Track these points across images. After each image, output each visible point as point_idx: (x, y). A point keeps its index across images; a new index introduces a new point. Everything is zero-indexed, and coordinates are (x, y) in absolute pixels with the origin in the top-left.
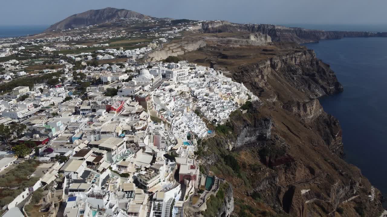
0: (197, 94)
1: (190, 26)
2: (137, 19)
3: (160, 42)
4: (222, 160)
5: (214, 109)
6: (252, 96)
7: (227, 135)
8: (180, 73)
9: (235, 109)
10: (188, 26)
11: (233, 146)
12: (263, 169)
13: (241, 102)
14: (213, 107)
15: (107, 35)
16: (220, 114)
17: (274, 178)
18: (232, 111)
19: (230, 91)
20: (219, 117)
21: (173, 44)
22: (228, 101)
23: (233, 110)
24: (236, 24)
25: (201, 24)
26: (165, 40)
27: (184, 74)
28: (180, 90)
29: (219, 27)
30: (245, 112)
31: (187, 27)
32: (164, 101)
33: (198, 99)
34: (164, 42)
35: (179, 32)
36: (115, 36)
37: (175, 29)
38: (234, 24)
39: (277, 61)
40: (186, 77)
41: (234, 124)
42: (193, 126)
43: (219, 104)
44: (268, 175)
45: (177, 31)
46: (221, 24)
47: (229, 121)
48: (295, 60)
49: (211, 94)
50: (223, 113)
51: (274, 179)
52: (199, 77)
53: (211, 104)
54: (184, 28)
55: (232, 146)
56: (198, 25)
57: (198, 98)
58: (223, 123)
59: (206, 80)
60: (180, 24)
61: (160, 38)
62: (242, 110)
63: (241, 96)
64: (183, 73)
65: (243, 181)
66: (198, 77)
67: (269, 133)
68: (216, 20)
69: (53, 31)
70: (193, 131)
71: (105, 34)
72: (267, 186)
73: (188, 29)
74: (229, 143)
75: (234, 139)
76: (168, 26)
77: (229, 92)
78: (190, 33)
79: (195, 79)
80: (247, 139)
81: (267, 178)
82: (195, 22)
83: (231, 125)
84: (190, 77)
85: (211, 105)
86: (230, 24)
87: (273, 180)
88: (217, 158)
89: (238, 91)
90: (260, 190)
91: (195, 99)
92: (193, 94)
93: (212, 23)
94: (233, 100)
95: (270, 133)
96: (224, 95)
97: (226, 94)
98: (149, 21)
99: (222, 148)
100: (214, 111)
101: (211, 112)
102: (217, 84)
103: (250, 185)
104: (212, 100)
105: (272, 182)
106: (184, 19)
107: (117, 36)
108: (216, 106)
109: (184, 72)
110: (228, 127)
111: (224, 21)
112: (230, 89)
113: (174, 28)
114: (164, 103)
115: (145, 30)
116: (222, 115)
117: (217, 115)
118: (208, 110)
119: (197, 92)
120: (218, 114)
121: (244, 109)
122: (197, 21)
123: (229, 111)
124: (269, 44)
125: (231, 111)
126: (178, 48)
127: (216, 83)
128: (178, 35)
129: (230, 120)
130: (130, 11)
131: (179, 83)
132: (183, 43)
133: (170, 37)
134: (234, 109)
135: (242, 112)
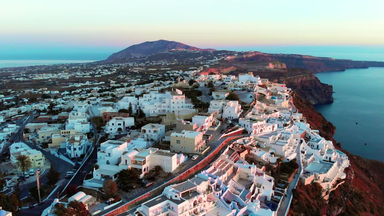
1: (228, 55)
2: (185, 50)
3: (205, 68)
10: (226, 56)
15: (163, 63)
21: (214, 69)
24: (269, 54)
25: (237, 54)
26: (208, 66)
29: (253, 56)
34: (207, 68)
35: (218, 61)
36: (170, 64)
37: (215, 59)
39: (283, 79)
45: (217, 59)
46: (254, 54)
48: (297, 80)
54: (223, 58)
56: (234, 55)
60: (220, 55)
61: (204, 65)
68: (251, 51)
71: (162, 62)
73: (226, 58)
78: (227, 61)
82: (232, 53)
93: (247, 53)
98: (194, 52)
106: (224, 50)
107: (172, 63)
113: (215, 57)
115: (192, 59)
122: (234, 52)
124: (284, 69)
126: (217, 71)
128: (217, 63)
132: (220, 69)
133: (211, 64)
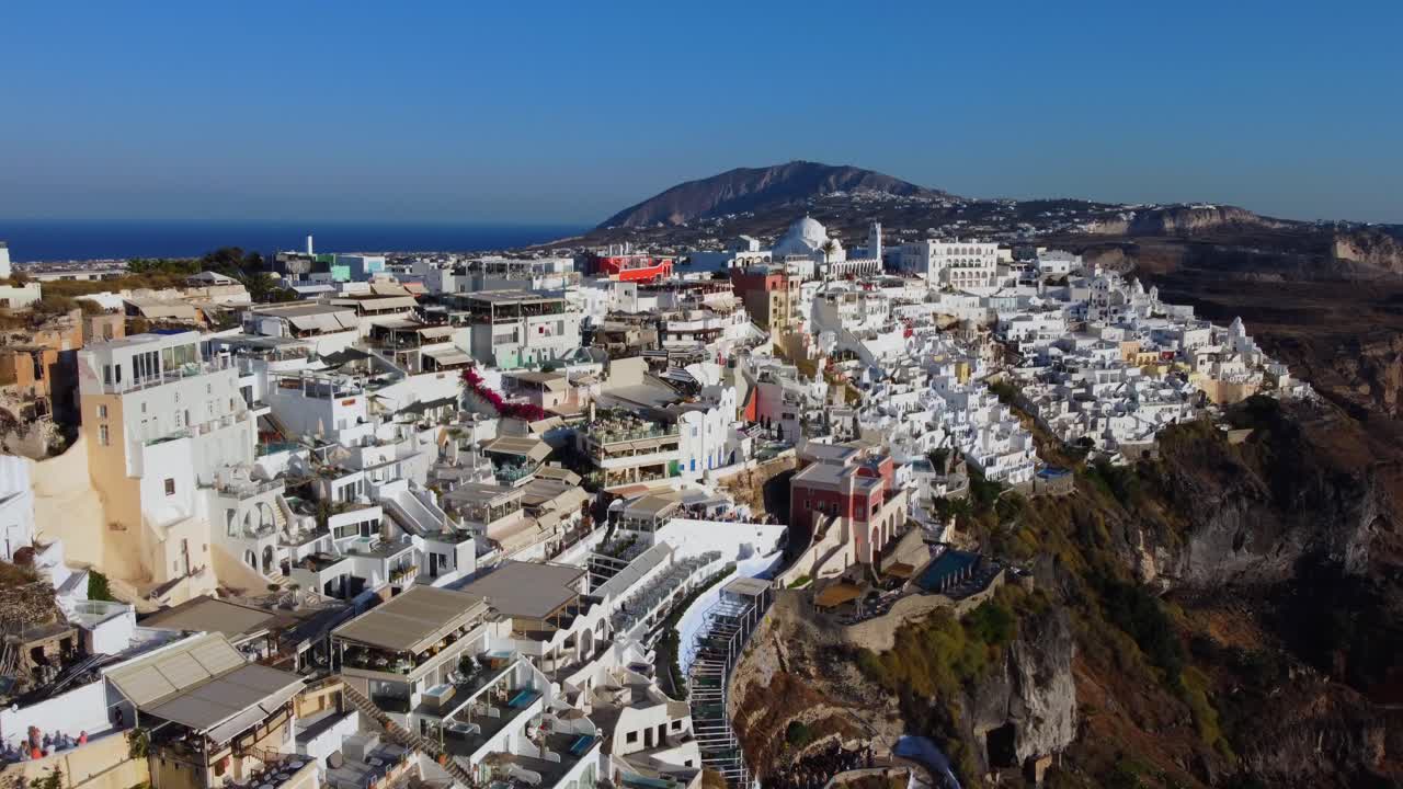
0: (1023, 338)
1: (1087, 219)
2: (890, 196)
4: (1091, 596)
5: (1088, 397)
6: (1285, 380)
7: (1136, 512)
8: (960, 257)
9: (1190, 416)
10: (1077, 220)
11: (1162, 564)
12: (1299, 676)
13: (1224, 396)
14: (1083, 391)
16: (1113, 420)
17: (1357, 729)
18: (1174, 420)
19: (1176, 343)
20: (1107, 435)
22: (1162, 381)
23: (1177, 415)
24: (1282, 221)
25: (1133, 213)
27: (979, 266)
28: (945, 312)
29: (1209, 229)
30: (1237, 437)
31: (1074, 222)
32: (859, 322)
33: (1022, 354)
38: (1273, 221)
40: (985, 275)
41: (1178, 477)
42: (970, 431)
43: (1112, 381)
44: (1322, 711)
46: (1216, 220)
47: (1155, 456)
49: (1082, 343)
50: (1128, 421)
51: (1358, 738)
52: (1041, 283)
53: (1075, 377)
54: (1061, 226)
55: (1157, 566)
56: (1119, 219)
57: (1021, 350)
58: (1124, 462)
59: (1073, 298)
60: (1049, 214)
62: (1225, 428)
63: (1225, 367)
64: (974, 257)
65: (1185, 708)
66: (1037, 285)
67: (1358, 546)
68: (1199, 204)
69: (609, 228)
70: (966, 449)
72: (1316, 764)
73: (1079, 229)
74: (1141, 548)
75: (1171, 535)
76: (1001, 219)
77: (1169, 345)
79: (1023, 290)
80: (1240, 559)
81: (1319, 725)
82: (1107, 210)
83: (1165, 478)
84: (1001, 280)
85: (1075, 382)
86: (1257, 220)
87: (1350, 742)
88: (1065, 583)
89: (1217, 349)
90: (1277, 772)
91: (1009, 352)
92: (1005, 337)
93: (1176, 211)
94: (1184, 378)
95: (1363, 550)
96: (1144, 355)
97: (1156, 354)
98: (931, 203)
99: (1096, 550)
100: (1087, 405)
101: (1072, 408)
102: (1119, 315)
103: (1225, 736)
104: (1086, 364)
105: (1345, 751)
108: (1097, 390)
109: (980, 257)
110: (1147, 484)
111: (1229, 208)
112: (1179, 336)
113: (1025, 225)
114: (859, 329)
116: (1122, 429)
117: (1099, 425)
118: (1059, 399)
119: (1018, 330)
120: (1102, 421)
121: (1236, 426)
122: (1116, 207)
123: (1158, 417)
125: (1167, 418)
127: (1115, 312)
129: (1161, 455)
130: (871, 173)
131: (948, 290)
134: (1185, 415)
135: (1225, 434)
